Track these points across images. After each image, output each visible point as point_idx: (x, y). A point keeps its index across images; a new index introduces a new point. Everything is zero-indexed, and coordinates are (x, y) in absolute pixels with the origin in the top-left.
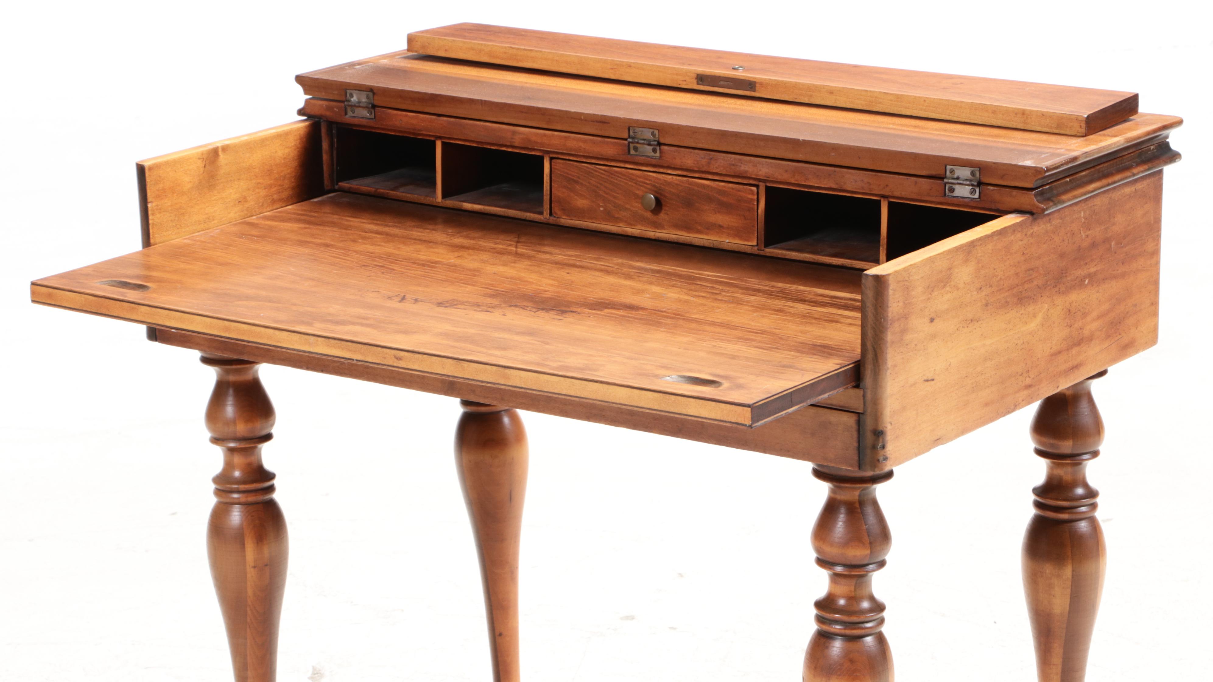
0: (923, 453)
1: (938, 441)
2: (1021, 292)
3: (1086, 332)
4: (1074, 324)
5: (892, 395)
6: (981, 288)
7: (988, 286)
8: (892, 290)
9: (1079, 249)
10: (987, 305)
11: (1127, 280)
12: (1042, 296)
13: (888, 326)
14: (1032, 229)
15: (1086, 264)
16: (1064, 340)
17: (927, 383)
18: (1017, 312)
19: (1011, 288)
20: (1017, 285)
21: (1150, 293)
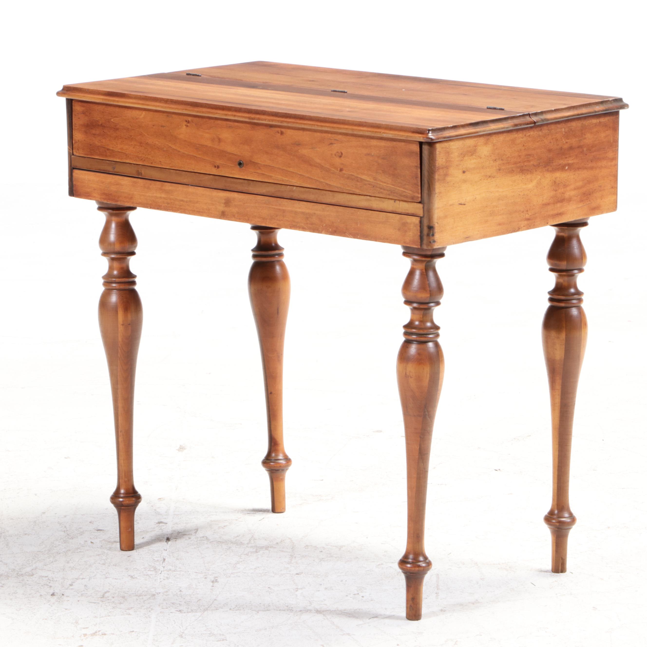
0: (458, 243)
1: (467, 239)
2: (522, 166)
3: (567, 195)
4: (558, 190)
5: (438, 208)
6: (496, 160)
7: (500, 160)
8: (438, 151)
9: (561, 149)
10: (500, 170)
11: (594, 171)
12: (536, 171)
13: (436, 171)
14: (529, 133)
15: (566, 158)
16: (552, 197)
17: (460, 206)
18: (520, 177)
19: (515, 163)
20: (520, 162)
21: (611, 181)
